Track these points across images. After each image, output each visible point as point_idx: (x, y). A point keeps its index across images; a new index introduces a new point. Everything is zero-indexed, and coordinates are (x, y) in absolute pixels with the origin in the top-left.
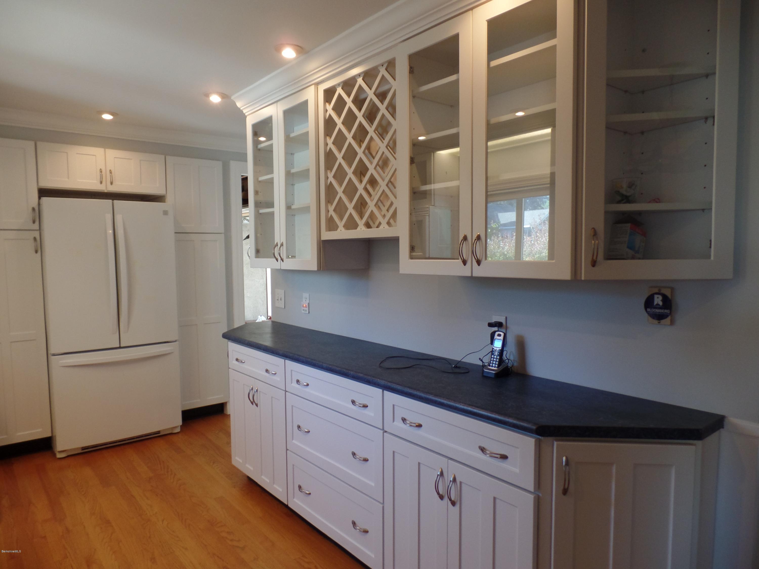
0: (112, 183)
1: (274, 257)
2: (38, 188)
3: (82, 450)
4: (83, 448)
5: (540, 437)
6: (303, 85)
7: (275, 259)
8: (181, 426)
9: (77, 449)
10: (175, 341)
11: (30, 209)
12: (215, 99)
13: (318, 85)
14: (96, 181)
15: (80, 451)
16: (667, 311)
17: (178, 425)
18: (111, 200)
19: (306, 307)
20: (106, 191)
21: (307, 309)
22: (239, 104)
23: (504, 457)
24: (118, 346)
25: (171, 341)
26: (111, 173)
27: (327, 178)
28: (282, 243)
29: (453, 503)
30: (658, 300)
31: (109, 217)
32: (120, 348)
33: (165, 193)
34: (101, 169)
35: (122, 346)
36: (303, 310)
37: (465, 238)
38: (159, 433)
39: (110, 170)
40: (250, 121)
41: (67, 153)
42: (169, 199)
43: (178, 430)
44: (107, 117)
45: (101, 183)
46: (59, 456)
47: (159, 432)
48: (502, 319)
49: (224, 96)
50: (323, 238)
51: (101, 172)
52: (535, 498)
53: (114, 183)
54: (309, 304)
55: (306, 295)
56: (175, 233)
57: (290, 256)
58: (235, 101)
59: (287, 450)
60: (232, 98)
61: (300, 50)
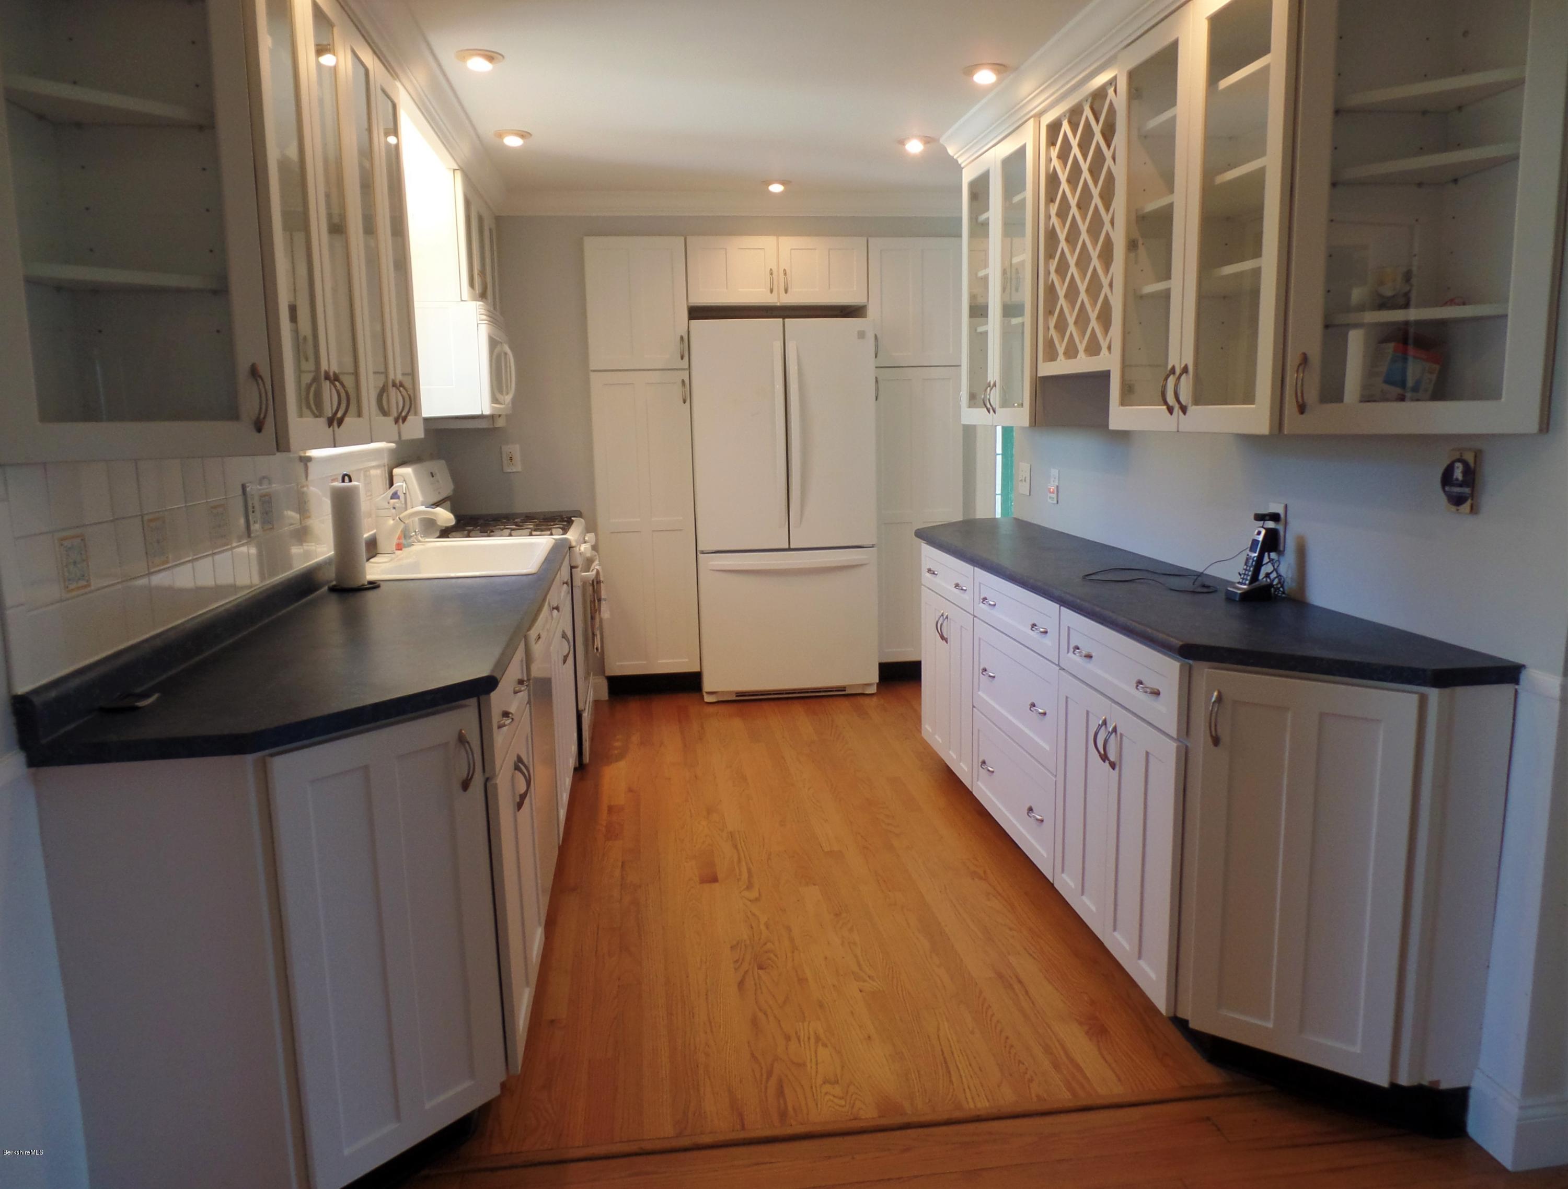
0: (786, 291)
1: (984, 406)
2: (688, 306)
3: (737, 696)
4: (739, 694)
5: (1191, 662)
6: (1020, 119)
7: (985, 409)
8: (879, 685)
9: (730, 693)
10: (873, 546)
11: (679, 338)
12: (915, 147)
13: (1040, 117)
14: (764, 290)
15: (734, 698)
16: (1467, 490)
17: (873, 682)
18: (781, 319)
19: (1053, 493)
20: (778, 304)
21: (1054, 496)
22: (951, 151)
23: (1157, 693)
24: (787, 547)
25: (865, 546)
26: (785, 274)
27: (1048, 273)
28: (995, 381)
29: (1113, 766)
30: (1458, 474)
31: (778, 345)
32: (789, 549)
33: (866, 301)
34: (771, 270)
35: (791, 547)
36: (1050, 498)
37: (1173, 371)
38: (845, 691)
39: (785, 270)
40: (968, 176)
41: (726, 249)
42: (871, 311)
43: (873, 690)
44: (776, 188)
45: (772, 291)
46: (708, 699)
47: (843, 689)
48: (1277, 508)
49: (927, 140)
50: (1040, 374)
51: (771, 274)
52: (1178, 748)
53: (789, 290)
54: (1057, 487)
55: (1054, 472)
56: (876, 367)
57: (1016, 405)
58: (945, 145)
59: (974, 707)
60: (941, 141)
61: (1000, 68)
